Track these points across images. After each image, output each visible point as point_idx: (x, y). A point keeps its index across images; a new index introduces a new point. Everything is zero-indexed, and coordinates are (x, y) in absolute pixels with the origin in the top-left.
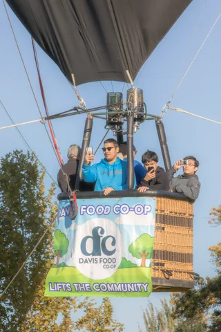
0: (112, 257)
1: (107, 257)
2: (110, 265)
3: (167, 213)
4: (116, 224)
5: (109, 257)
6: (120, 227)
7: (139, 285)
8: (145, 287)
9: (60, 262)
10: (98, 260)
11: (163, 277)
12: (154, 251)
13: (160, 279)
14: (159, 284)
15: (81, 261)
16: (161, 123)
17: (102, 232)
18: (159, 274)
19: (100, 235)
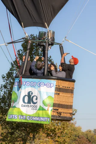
0: (36, 105)
1: (33, 105)
2: (34, 108)
3: (61, 87)
4: (38, 91)
5: (35, 105)
6: (40, 92)
7: (46, 118)
8: (48, 119)
9: (14, 106)
10: (30, 106)
11: (57, 115)
12: (54, 104)
13: (56, 116)
14: (55, 118)
15: (22, 106)
16: (62, 46)
17: (32, 94)
18: (55, 114)
19: (31, 95)
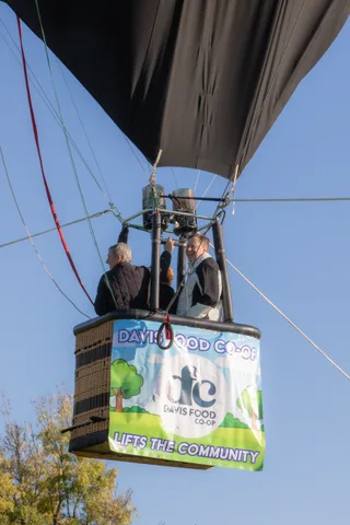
0: (210, 409)
1: (202, 409)
2: (205, 420)
5: (205, 409)
6: (226, 372)
7: (245, 453)
8: (254, 456)
10: (188, 411)
15: (167, 408)
19: (192, 376)
